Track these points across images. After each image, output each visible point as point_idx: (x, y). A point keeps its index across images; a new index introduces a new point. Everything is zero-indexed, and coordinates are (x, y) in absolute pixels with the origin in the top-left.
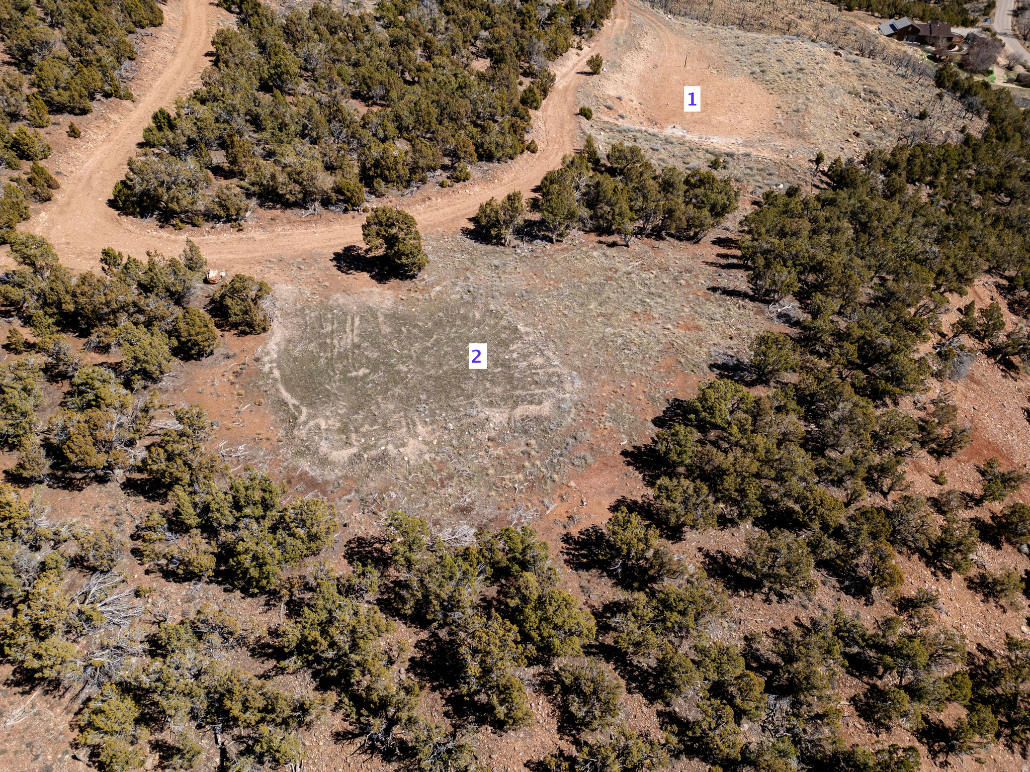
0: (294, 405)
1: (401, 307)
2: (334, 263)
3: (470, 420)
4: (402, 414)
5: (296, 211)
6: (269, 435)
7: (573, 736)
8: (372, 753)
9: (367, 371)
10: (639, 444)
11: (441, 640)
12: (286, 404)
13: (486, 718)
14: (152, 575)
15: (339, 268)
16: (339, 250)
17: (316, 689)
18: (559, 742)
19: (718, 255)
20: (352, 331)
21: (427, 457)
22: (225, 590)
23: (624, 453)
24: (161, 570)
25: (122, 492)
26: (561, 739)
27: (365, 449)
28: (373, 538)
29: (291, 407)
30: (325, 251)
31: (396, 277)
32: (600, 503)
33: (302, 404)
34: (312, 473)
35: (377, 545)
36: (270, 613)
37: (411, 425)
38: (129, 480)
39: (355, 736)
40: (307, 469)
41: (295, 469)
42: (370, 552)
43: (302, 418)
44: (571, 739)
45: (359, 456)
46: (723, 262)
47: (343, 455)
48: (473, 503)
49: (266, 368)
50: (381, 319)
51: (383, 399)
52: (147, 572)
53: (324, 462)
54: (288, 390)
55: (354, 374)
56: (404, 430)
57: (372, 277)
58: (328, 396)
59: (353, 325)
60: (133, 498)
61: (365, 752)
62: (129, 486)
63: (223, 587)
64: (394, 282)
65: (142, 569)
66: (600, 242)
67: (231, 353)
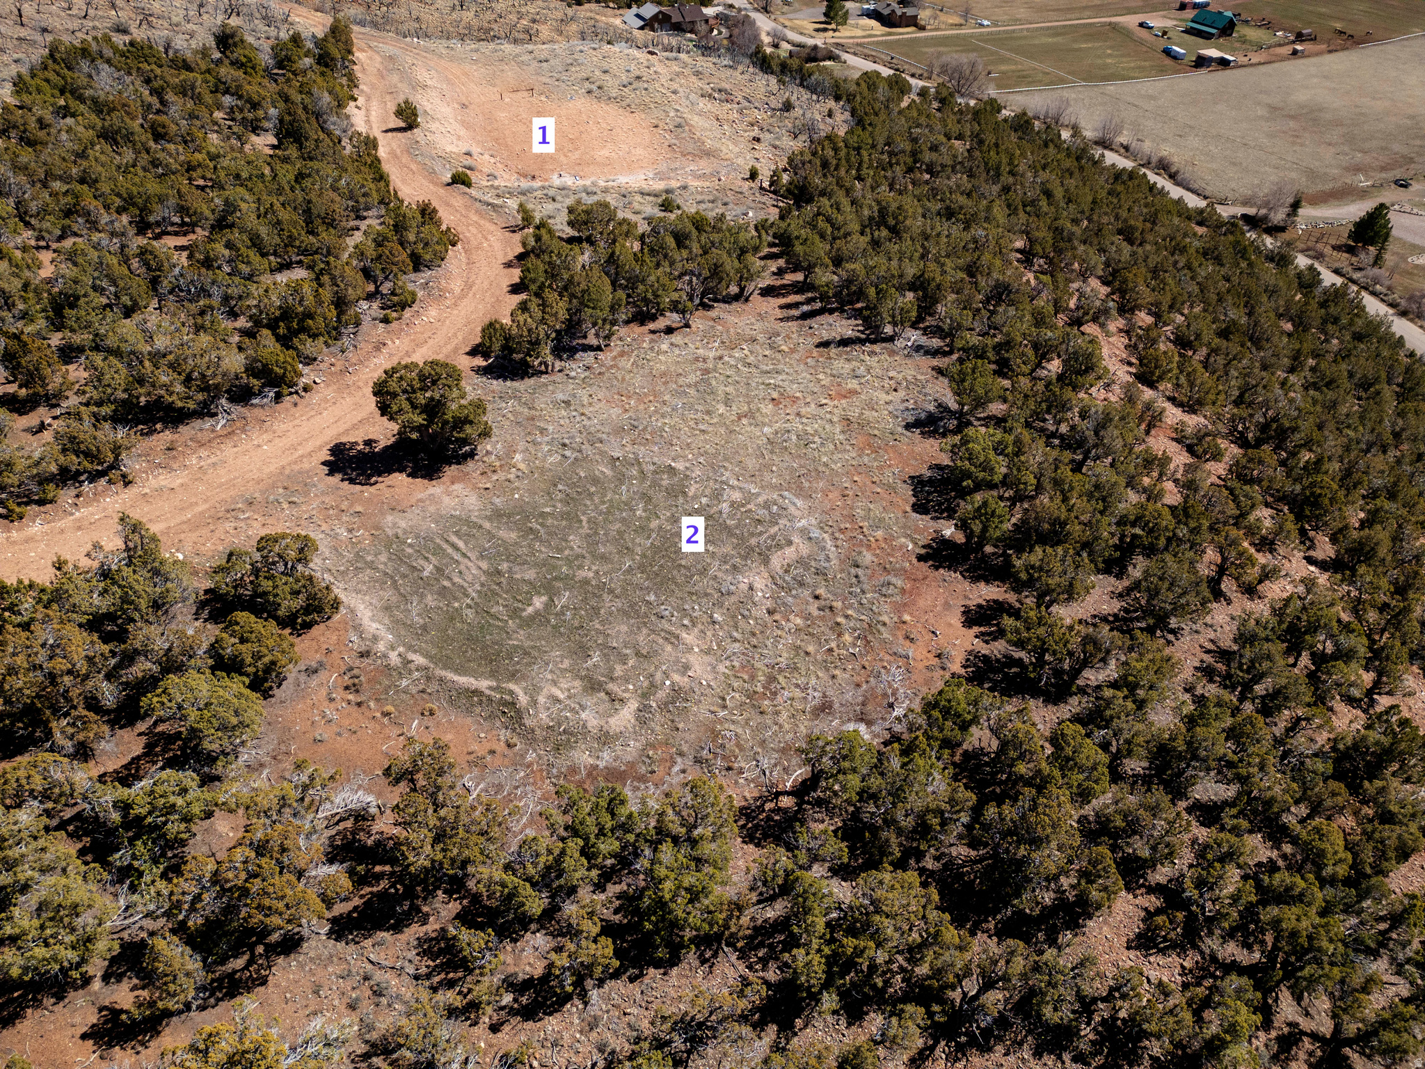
0: (490, 688)
1: (497, 501)
2: (339, 476)
3: (733, 599)
4: (645, 631)
5: (197, 423)
6: (488, 746)
7: (1143, 885)
8: (964, 1055)
9: (544, 598)
10: (925, 542)
11: (932, 872)
12: (476, 692)
13: (1055, 925)
14: (507, 1028)
15: (352, 481)
16: (325, 455)
17: (849, 1025)
18: (1138, 901)
19: (781, 307)
20: (464, 555)
21: (721, 668)
22: (632, 980)
23: (920, 558)
24: (512, 1012)
25: (341, 946)
26: (1135, 897)
27: (645, 696)
28: (756, 799)
29: (488, 692)
30: (306, 466)
31: (450, 464)
32: (950, 625)
33: (498, 680)
34: (602, 764)
35: (768, 806)
36: (717, 971)
37: (673, 638)
38: (334, 921)
39: (932, 1049)
40: (591, 761)
41: (573, 770)
42: (769, 818)
43: (523, 699)
44: (1143, 890)
45: (643, 709)
46: (796, 313)
47: (624, 717)
48: (825, 696)
49: (394, 658)
50: (487, 525)
51: (602, 623)
52: (495, 1028)
53: (605, 738)
54: (457, 671)
55: (530, 610)
56: (669, 648)
57: (412, 475)
58: (526, 653)
59: (457, 549)
60: (368, 943)
61: (957, 1060)
62: (341, 929)
63: (625, 977)
64: (451, 471)
65: (481, 1030)
66: (653, 332)
67: (314, 664)
